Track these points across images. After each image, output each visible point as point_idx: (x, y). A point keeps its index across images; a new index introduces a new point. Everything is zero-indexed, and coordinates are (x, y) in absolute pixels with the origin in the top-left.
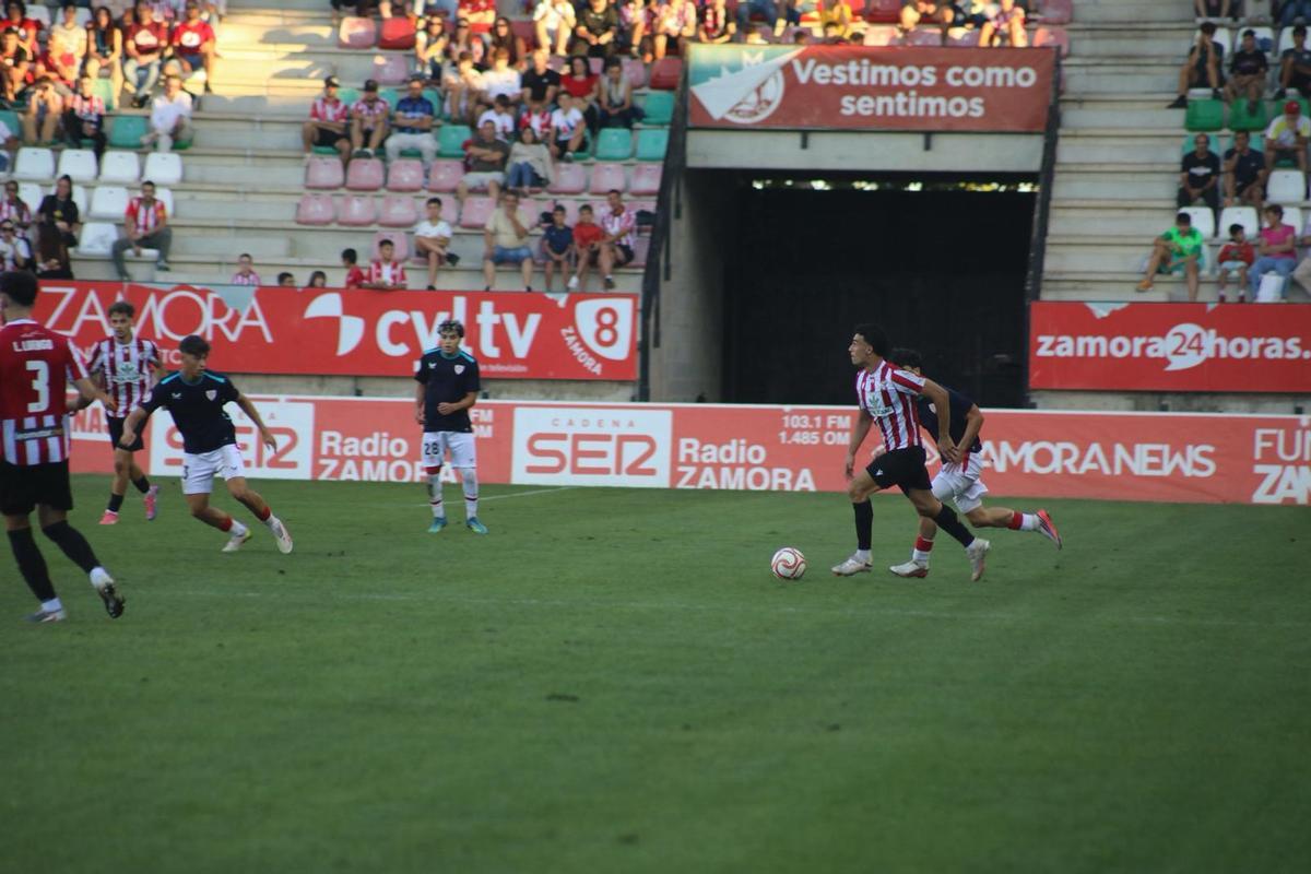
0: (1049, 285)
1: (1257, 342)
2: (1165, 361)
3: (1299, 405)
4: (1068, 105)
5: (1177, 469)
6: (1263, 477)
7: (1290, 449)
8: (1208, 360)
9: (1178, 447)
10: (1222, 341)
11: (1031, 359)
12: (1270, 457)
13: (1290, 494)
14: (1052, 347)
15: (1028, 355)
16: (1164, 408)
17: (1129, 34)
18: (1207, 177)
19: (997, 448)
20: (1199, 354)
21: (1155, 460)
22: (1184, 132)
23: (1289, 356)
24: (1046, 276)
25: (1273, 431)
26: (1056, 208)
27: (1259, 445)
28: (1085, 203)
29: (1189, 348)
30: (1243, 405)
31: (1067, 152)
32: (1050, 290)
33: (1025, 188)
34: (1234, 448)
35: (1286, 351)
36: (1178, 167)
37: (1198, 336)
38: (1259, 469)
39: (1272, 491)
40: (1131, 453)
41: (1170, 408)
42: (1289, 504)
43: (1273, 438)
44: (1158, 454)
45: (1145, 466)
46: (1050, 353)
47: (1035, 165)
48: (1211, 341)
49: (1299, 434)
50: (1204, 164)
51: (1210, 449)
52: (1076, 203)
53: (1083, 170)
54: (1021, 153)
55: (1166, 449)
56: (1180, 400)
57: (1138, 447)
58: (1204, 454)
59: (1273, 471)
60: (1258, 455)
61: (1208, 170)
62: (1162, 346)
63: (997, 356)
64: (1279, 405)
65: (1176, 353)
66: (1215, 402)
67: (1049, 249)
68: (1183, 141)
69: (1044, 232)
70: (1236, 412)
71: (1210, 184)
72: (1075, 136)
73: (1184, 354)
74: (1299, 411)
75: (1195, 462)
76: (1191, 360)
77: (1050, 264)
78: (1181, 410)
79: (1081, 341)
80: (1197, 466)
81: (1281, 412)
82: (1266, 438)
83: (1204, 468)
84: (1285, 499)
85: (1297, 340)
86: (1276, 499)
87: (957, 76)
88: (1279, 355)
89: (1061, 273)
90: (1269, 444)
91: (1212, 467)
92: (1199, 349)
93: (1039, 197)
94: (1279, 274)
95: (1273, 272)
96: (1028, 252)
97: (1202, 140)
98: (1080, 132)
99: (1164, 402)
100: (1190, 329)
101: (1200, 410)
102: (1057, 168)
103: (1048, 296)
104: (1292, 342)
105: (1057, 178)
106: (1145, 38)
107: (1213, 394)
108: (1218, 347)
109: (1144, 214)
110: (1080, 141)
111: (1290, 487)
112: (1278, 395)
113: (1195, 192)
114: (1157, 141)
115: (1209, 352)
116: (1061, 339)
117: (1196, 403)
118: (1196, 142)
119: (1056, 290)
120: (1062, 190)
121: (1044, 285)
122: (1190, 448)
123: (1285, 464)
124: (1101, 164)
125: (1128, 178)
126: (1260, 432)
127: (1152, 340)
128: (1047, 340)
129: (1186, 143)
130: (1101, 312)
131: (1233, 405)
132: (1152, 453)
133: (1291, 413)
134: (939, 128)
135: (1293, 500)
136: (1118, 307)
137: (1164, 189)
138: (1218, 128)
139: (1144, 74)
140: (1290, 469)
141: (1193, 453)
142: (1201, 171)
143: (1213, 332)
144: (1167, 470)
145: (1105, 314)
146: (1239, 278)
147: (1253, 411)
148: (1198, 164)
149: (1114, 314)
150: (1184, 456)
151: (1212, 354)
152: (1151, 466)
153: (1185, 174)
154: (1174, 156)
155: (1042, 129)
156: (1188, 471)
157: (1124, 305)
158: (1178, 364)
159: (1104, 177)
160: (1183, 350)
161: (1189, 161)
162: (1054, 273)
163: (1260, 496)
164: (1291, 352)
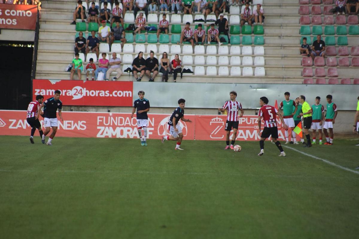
0: (38, 74)
1: (97, 92)
2: (72, 97)
3: (109, 109)
4: (42, 22)
5: (76, 128)
6: (100, 130)
7: (107, 122)
8: (84, 97)
9: (76, 121)
10: (88, 91)
11: (33, 96)
12: (101, 124)
13: (107, 135)
14: (39, 93)
15: (32, 95)
16: (72, 110)
17: (59, 2)
18: (82, 44)
19: (23, 122)
20: (81, 95)
21: (69, 125)
22: (76, 31)
23: (106, 96)
24: (37, 72)
25: (102, 117)
26: (39, 52)
27: (98, 121)
28: (48, 51)
29: (79, 93)
30: (94, 109)
31: (42, 36)
32: (38, 76)
33: (29, 46)
34: (91, 121)
35: (105, 94)
36: (75, 41)
37: (81, 90)
38: (98, 128)
39: (102, 134)
40: (63, 124)
41: (73, 110)
42: (107, 137)
43: (102, 119)
44: (70, 123)
45: (66, 127)
46: (39, 94)
47: (33, 39)
48: (84, 91)
49: (109, 117)
50: (82, 40)
51: (85, 122)
52: (45, 51)
53: (47, 42)
54: (29, 36)
55: (72, 122)
56: (76, 108)
57: (64, 121)
58: (83, 123)
59: (102, 128)
60: (98, 124)
61: (83, 42)
62: (71, 93)
63: (23, 95)
64: (104, 110)
65: (75, 94)
66: (86, 109)
67: (37, 64)
68: (75, 34)
69: (36, 59)
70: (92, 111)
71: (83, 47)
72: (44, 31)
73: (77, 95)
74: (109, 111)
75: (80, 126)
76: (79, 97)
77: (38, 68)
78: (76, 111)
79: (48, 91)
80: (81, 127)
81: (104, 111)
82: (100, 119)
83: (83, 127)
84: (105, 136)
85: (108, 91)
86: (103, 136)
87: (8, 13)
88: (104, 95)
89: (41, 71)
90: (101, 121)
91: (85, 127)
92: (81, 93)
93: (34, 49)
94: (103, 72)
95: (101, 72)
96: (32, 65)
97: (81, 33)
98: (45, 30)
99: (71, 109)
100: (79, 88)
101: (82, 111)
102: (39, 41)
103: (37, 78)
104: (107, 92)
105: (39, 43)
106: (63, 4)
107: (85, 106)
108: (86, 93)
109: (65, 54)
110: (46, 33)
111: (107, 133)
112: (104, 107)
113: (79, 48)
114: (68, 34)
115: (84, 94)
116: (42, 90)
117: (80, 109)
118: (79, 34)
119: (40, 76)
120: (41, 47)
121: (36, 74)
122: (79, 122)
123: (105, 126)
124: (52, 40)
125: (60, 44)
126: (98, 117)
127: (68, 91)
128: (38, 90)
129: (77, 34)
130: (53, 82)
131: (91, 110)
132: (68, 123)
133: (107, 112)
134: (3, 28)
135: (108, 136)
136: (58, 81)
137: (71, 48)
138: (85, 31)
139: (63, 14)
140: (107, 128)
141: (80, 123)
142: (81, 42)
143: (85, 89)
144: (73, 128)
145: (55, 83)
146: (92, 74)
147: (96, 111)
148: (80, 40)
149: (57, 83)
150: (78, 124)
151: (85, 95)
152: (68, 127)
153: (76, 43)
154: (73, 38)
155: (35, 29)
156: (79, 128)
157: (60, 81)
158: (75, 98)
159: (53, 43)
160: (77, 94)
161: (77, 39)
162: (39, 71)
163: (99, 136)
164: (107, 95)
